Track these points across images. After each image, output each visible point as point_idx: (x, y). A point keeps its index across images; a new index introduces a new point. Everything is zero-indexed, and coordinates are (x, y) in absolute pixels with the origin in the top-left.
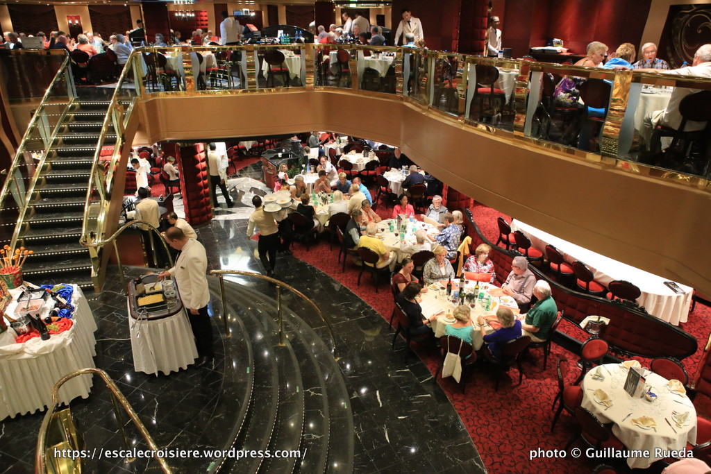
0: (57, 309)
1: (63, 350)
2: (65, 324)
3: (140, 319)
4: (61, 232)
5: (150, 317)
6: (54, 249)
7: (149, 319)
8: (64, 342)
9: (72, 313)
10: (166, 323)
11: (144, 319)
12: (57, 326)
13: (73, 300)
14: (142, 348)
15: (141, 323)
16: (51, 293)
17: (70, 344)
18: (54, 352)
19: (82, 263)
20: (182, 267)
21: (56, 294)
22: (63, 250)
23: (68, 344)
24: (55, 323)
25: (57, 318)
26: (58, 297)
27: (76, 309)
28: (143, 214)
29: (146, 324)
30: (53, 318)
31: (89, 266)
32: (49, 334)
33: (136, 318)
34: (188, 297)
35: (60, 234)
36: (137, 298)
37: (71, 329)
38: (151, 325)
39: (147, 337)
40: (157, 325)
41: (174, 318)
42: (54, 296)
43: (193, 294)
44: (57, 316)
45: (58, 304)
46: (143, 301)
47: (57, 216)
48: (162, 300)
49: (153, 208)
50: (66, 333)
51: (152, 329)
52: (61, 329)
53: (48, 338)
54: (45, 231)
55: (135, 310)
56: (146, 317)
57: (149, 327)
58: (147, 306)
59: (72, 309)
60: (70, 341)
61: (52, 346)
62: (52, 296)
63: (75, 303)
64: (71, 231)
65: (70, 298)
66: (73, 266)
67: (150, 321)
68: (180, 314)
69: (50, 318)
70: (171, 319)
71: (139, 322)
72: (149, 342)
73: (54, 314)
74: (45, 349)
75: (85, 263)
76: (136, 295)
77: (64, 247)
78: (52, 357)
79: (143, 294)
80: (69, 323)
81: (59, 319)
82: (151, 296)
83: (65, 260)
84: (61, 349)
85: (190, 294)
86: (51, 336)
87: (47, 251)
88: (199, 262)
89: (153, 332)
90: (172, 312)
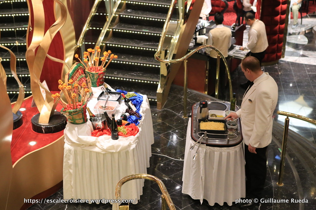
0: (127, 114)
1: (127, 153)
2: (133, 130)
3: (199, 143)
4: (138, 44)
5: (209, 143)
6: (129, 58)
7: (208, 145)
8: (129, 145)
9: (139, 121)
10: (223, 153)
11: (202, 143)
12: (125, 130)
13: (141, 109)
14: (194, 172)
15: (199, 147)
16: (125, 98)
17: (134, 149)
18: (119, 153)
19: (151, 78)
20: (250, 100)
21: (129, 101)
22: (136, 61)
23: (132, 148)
24: (124, 126)
25: (126, 122)
26: (130, 103)
27: (143, 118)
28: (215, 40)
29: (204, 149)
30: (123, 121)
31: (156, 82)
32: (118, 135)
33: (195, 141)
34: (249, 133)
35: (136, 45)
36: (200, 121)
37: (136, 136)
38: (209, 151)
39: (202, 162)
40: (214, 152)
41: (232, 150)
42: (127, 101)
43: (255, 130)
44: (126, 120)
45: (129, 110)
46: (204, 126)
47: (136, 28)
48: (223, 129)
49: (226, 37)
50: (132, 138)
51: (208, 155)
52: (128, 133)
53: (117, 138)
54: (124, 40)
55: (195, 132)
56: (205, 142)
57: (206, 153)
58: (208, 131)
59: (140, 117)
60: (134, 146)
61: (118, 146)
62: (125, 101)
63: (143, 112)
64: (146, 45)
65: (139, 107)
66: (142, 78)
67: (208, 147)
68: (238, 148)
69: (121, 121)
70: (228, 151)
71: (198, 145)
72: (202, 167)
73: (125, 118)
74: (113, 147)
75: (153, 78)
76: (199, 118)
77: (138, 59)
78: (116, 156)
79: (205, 119)
80: (136, 130)
81: (128, 124)
82: (213, 122)
83: (136, 71)
84: (125, 151)
85: (252, 130)
86: (120, 137)
87: (122, 60)
88: (268, 98)
89: (208, 158)
90: (231, 143)
